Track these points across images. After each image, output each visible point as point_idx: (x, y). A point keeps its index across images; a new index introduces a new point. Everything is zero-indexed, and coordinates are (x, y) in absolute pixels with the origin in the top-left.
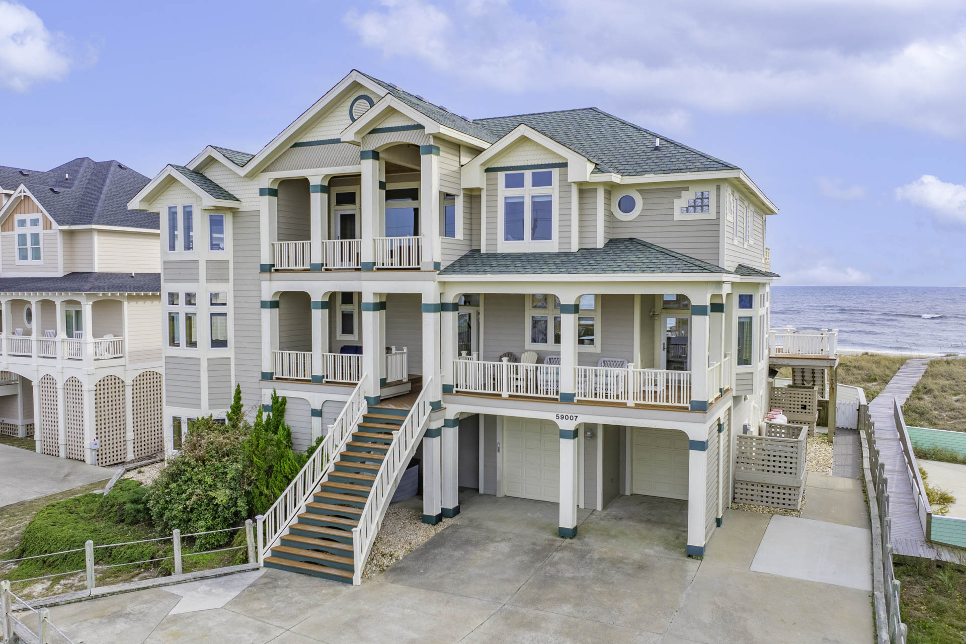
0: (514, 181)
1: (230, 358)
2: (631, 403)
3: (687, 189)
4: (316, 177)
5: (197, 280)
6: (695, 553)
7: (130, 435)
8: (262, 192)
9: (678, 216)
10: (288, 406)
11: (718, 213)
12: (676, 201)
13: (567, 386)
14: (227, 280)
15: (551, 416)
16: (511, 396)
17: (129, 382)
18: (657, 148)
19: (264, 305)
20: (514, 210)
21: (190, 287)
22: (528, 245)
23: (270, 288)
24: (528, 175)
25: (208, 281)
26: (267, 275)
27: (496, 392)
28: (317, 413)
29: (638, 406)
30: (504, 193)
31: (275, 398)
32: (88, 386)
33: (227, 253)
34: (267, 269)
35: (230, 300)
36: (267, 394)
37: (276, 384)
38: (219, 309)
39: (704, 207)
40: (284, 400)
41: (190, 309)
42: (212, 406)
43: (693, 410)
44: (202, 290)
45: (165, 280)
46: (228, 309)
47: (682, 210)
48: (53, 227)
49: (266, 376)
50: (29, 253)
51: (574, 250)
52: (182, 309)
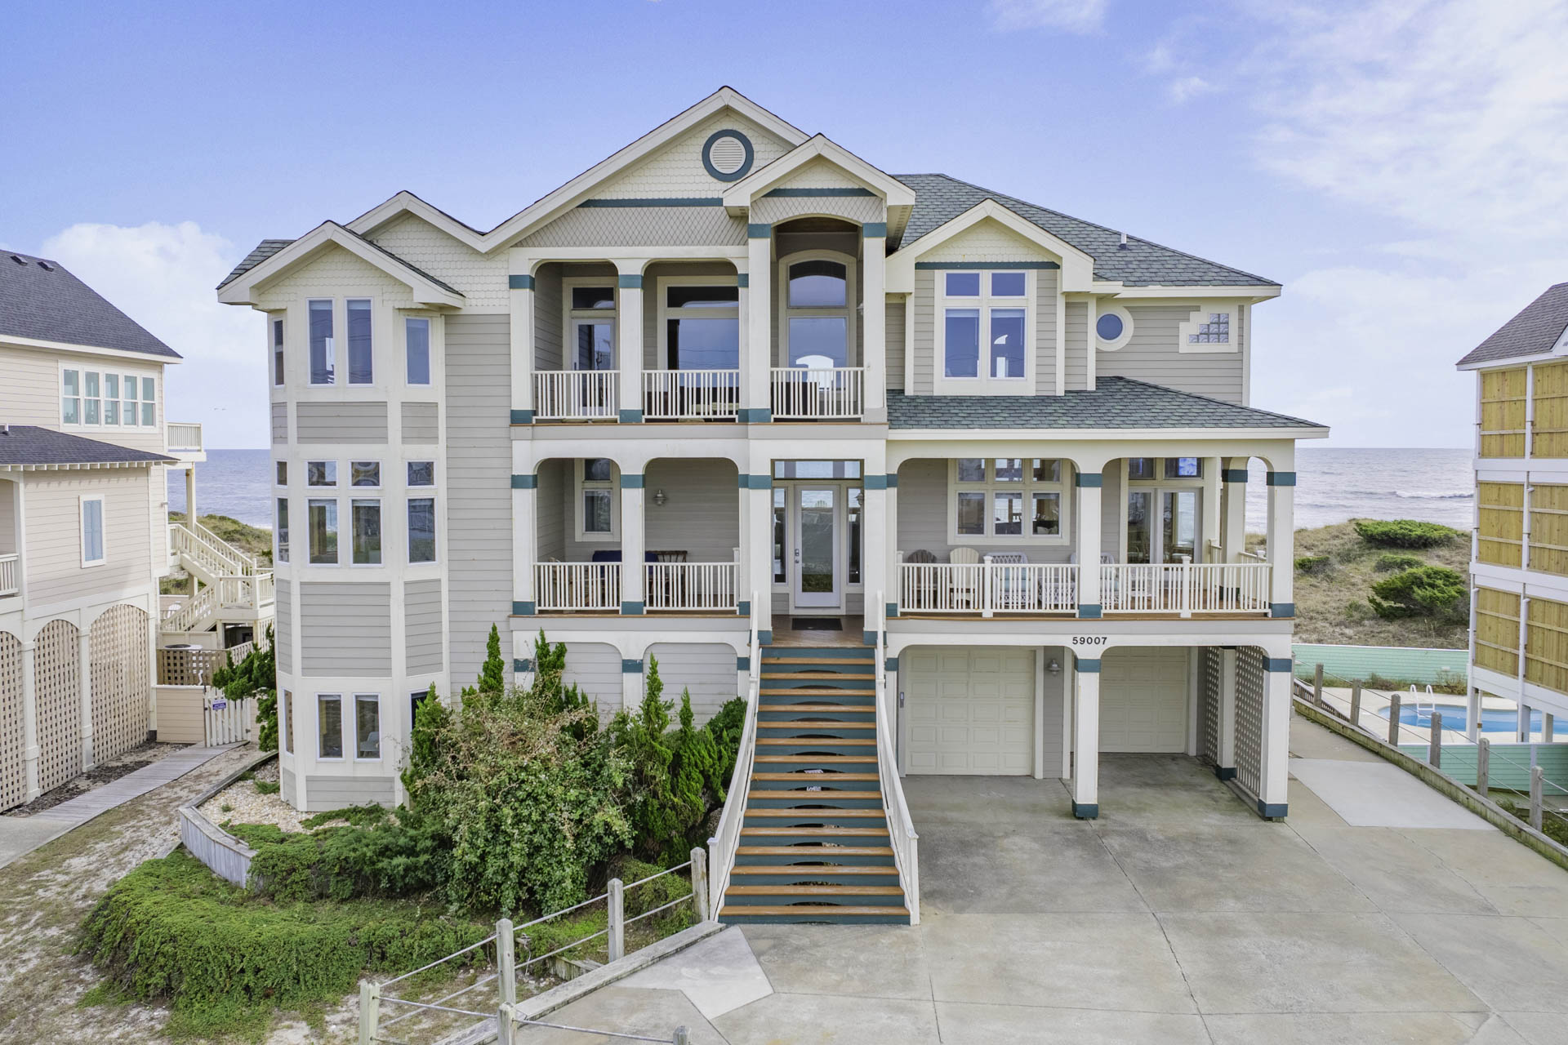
0: (962, 284)
1: (439, 581)
2: (1186, 613)
3: (1197, 309)
4: (631, 261)
5: (384, 439)
7: (33, 749)
8: (515, 282)
9: (1185, 346)
10: (567, 659)
11: (1241, 344)
12: (1182, 325)
13: (1089, 594)
14: (434, 439)
15: (1065, 641)
16: (995, 615)
17: (29, 643)
18: (1122, 248)
19: (517, 482)
20: (961, 329)
21: (366, 452)
22: (985, 384)
23: (528, 452)
24: (986, 278)
25: (405, 439)
26: (526, 430)
27: (971, 610)
29: (1196, 617)
30: (944, 303)
31: (543, 649)
33: (434, 391)
34: (519, 419)
35: (440, 473)
36: (522, 643)
37: (545, 622)
38: (421, 492)
39: (1222, 336)
40: (562, 649)
41: (366, 493)
42: (411, 669)
43: (1276, 616)
44: (394, 458)
45: (301, 439)
46: (437, 491)
47: (1196, 338)
49: (521, 610)
51: (1060, 392)
52: (344, 493)
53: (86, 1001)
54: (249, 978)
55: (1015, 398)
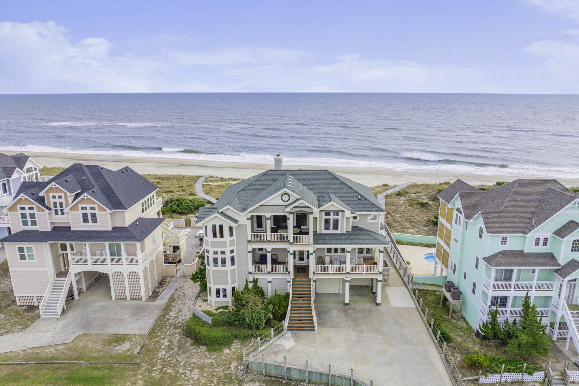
0: (327, 214)
1: (236, 269)
2: (364, 273)
4: (268, 215)
5: (226, 247)
6: (379, 304)
8: (248, 219)
9: (368, 221)
10: (258, 281)
12: (368, 217)
13: (348, 270)
14: (234, 245)
15: (344, 277)
17: (148, 267)
18: (359, 199)
19: (249, 252)
20: (327, 222)
21: (223, 249)
22: (331, 231)
23: (250, 247)
24: (332, 213)
25: (230, 246)
26: (250, 244)
27: (328, 273)
28: (269, 282)
29: (366, 274)
30: (324, 217)
31: (254, 279)
32: (141, 274)
33: (234, 237)
34: (249, 242)
35: (235, 251)
36: (251, 278)
37: (254, 275)
38: (232, 255)
39: (375, 219)
40: (257, 279)
41: (223, 256)
42: (232, 284)
43: (379, 274)
44: (228, 250)
45: (211, 247)
46: (235, 254)
47: (370, 220)
48: (106, 211)
49: (250, 273)
50: (90, 220)
51: (345, 233)
52: (219, 256)
53: (192, 345)
54: (218, 342)
55: (337, 234)
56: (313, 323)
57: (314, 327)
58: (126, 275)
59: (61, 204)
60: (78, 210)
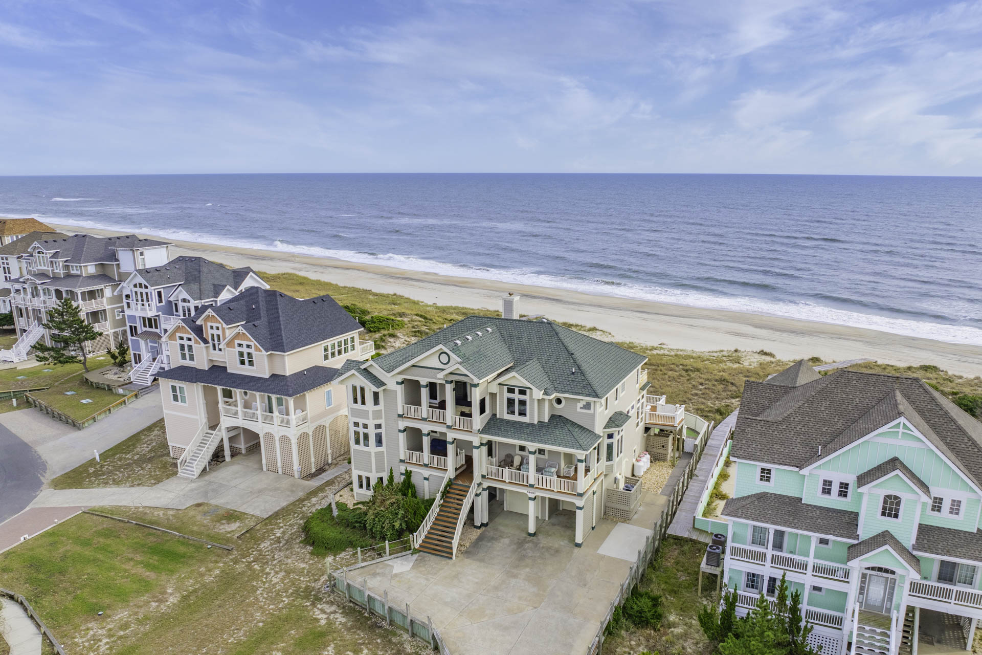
0: (511, 390)
1: (383, 452)
2: (555, 490)
4: (424, 381)
5: (368, 418)
6: (578, 545)
7: (313, 460)
8: (398, 383)
9: (579, 410)
10: (412, 474)
11: (594, 411)
12: (578, 404)
13: (531, 481)
14: (382, 418)
15: (525, 492)
16: (509, 482)
17: (311, 434)
18: (573, 373)
19: (400, 431)
20: (511, 402)
21: (365, 422)
22: (516, 418)
23: (402, 424)
24: (516, 390)
25: (373, 419)
26: (401, 419)
27: (503, 480)
28: (426, 479)
29: (558, 492)
31: (406, 470)
32: (294, 441)
33: (381, 406)
34: (400, 416)
35: (383, 426)
36: (402, 468)
37: (407, 465)
38: (378, 431)
39: (589, 408)
40: (411, 472)
41: (366, 431)
42: (377, 472)
43: (578, 496)
44: (371, 423)
45: (352, 416)
46: (383, 431)
47: (581, 408)
48: (261, 351)
49: (402, 461)
50: (247, 362)
51: (536, 422)
52: (361, 430)
53: (301, 542)
54: (326, 545)
55: (523, 423)
56: (451, 548)
57: (452, 554)
58: (277, 438)
59: (218, 336)
60: (234, 348)
